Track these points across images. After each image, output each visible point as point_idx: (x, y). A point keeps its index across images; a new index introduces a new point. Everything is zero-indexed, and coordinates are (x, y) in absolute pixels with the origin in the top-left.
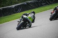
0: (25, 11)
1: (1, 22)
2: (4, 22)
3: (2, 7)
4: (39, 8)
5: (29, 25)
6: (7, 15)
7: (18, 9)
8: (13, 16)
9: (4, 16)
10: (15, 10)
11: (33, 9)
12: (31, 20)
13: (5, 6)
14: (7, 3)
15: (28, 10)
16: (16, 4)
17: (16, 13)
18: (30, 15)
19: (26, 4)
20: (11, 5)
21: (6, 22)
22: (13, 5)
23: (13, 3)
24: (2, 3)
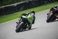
0: (27, 9)
1: (3, 21)
2: (6, 21)
3: (4, 6)
4: (41, 6)
5: (29, 27)
6: (9, 14)
7: (20, 8)
8: (15, 14)
9: (6, 15)
10: (17, 8)
11: (35, 7)
12: (31, 21)
13: (7, 5)
14: (9, 1)
15: (30, 8)
16: (18, 2)
17: (18, 12)
18: (30, 15)
19: (28, 2)
20: (13, 4)
21: (8, 21)
22: (15, 3)
23: (15, 2)
24: (4, 1)
